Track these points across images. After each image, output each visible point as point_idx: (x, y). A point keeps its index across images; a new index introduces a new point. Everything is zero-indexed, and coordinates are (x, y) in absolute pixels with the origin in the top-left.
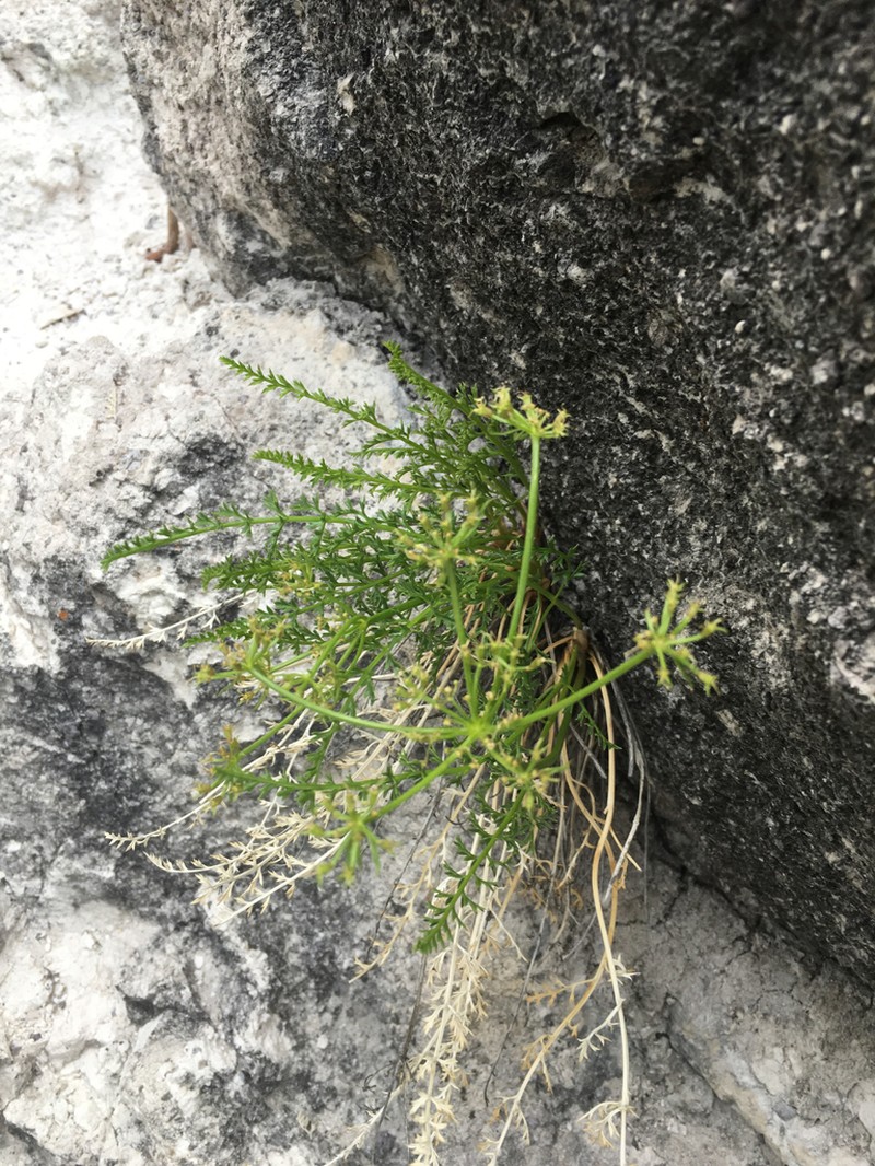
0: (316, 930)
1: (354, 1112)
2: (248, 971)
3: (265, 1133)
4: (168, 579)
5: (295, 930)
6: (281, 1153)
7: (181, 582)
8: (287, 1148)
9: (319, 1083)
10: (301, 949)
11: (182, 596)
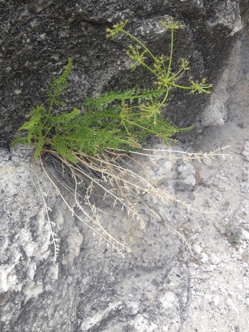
0: (102, 289)
1: (147, 289)
2: (115, 308)
3: (157, 310)
4: (6, 269)
5: (100, 299)
6: (162, 304)
7: (9, 264)
8: (161, 303)
9: (141, 298)
10: (106, 297)
11: (13, 266)
